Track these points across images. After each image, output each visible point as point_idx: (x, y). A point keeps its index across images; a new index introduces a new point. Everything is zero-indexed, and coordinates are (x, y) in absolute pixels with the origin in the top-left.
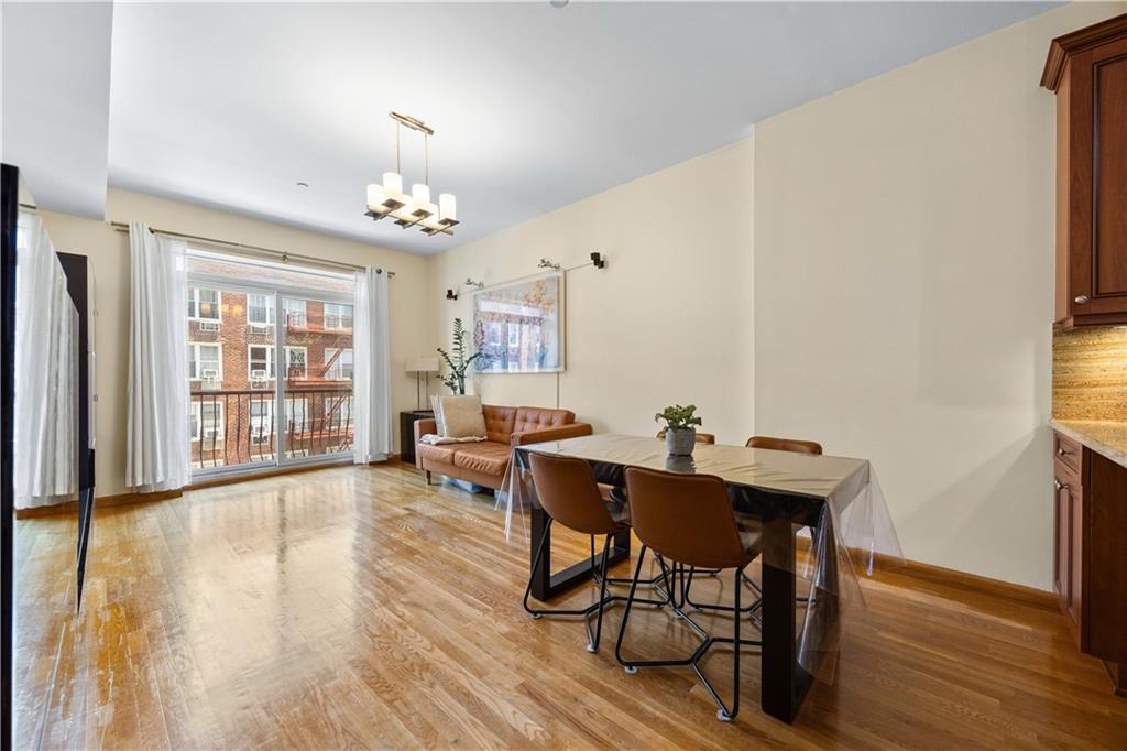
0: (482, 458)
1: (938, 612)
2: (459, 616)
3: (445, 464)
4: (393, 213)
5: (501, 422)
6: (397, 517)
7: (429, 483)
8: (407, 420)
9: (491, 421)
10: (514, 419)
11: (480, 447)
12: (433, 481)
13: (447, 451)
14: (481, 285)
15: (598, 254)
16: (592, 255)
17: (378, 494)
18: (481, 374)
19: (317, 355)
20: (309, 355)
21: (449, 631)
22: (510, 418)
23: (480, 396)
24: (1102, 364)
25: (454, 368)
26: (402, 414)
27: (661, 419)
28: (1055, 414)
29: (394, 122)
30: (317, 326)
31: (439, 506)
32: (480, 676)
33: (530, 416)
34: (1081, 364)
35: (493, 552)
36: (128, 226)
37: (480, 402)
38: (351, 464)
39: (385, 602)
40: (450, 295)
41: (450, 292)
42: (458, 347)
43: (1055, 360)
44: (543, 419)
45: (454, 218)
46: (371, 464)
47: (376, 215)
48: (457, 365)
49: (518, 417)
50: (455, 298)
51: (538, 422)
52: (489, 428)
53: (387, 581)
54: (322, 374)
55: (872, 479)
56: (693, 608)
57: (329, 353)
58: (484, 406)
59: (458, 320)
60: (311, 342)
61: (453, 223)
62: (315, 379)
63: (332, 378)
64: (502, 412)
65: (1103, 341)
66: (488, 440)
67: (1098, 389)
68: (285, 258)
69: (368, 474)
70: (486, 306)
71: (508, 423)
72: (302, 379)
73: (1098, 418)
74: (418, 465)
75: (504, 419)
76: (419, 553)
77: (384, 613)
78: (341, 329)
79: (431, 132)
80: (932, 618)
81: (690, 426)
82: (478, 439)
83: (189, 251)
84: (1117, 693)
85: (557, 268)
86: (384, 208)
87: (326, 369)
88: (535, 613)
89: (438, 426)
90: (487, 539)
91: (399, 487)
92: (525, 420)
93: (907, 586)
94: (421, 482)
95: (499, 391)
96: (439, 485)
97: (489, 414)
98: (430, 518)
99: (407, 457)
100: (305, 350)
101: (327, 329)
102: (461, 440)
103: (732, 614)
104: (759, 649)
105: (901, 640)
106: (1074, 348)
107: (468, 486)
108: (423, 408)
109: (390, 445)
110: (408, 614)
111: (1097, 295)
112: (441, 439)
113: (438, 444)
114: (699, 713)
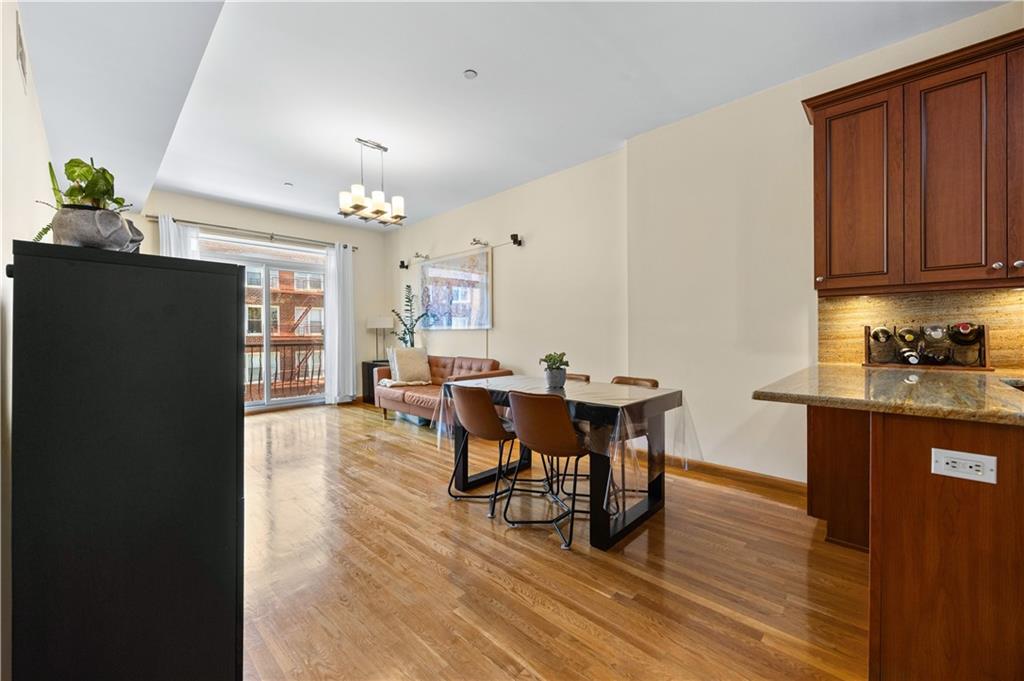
0: (425, 396)
1: (737, 499)
2: (404, 499)
3: (397, 402)
4: (359, 213)
5: (442, 370)
6: (360, 441)
7: (386, 418)
8: (367, 368)
9: (435, 369)
10: (453, 366)
11: (425, 389)
12: (388, 417)
13: (399, 392)
14: (427, 257)
15: (516, 236)
16: (512, 236)
17: (345, 426)
18: (428, 330)
19: (287, 313)
20: (281, 314)
21: (397, 506)
22: (449, 366)
23: (425, 348)
24: (849, 323)
25: (405, 325)
26: (364, 363)
27: (543, 363)
28: (820, 358)
29: (359, 144)
30: (288, 287)
31: (392, 434)
32: (415, 528)
33: (465, 364)
34: (835, 323)
35: (432, 464)
36: (157, 218)
37: (426, 353)
38: (323, 404)
39: (354, 491)
40: (403, 265)
41: (402, 263)
42: (409, 308)
43: (820, 320)
44: (475, 367)
45: (402, 214)
46: (339, 404)
47: (346, 214)
48: (408, 323)
49: (456, 365)
50: (407, 267)
51: (470, 369)
52: (433, 375)
53: (355, 479)
54: (293, 330)
55: (683, 403)
56: (566, 496)
57: (299, 311)
58: (429, 357)
59: (409, 287)
60: (282, 301)
61: (401, 218)
62: (286, 335)
63: (301, 334)
64: (443, 361)
65: (849, 307)
66: (433, 384)
67: (845, 340)
68: (272, 238)
69: (336, 412)
70: (432, 273)
71: (448, 370)
72: (275, 334)
73: (845, 361)
74: (377, 405)
75: (445, 367)
76: (376, 463)
77: (352, 496)
78: (309, 289)
79: (385, 150)
80: (732, 502)
81: (562, 367)
82: (424, 383)
83: (201, 235)
84: (827, 540)
85: (486, 245)
86: (352, 210)
87: (297, 325)
88: (456, 497)
89: (393, 372)
90: (427, 455)
91: (361, 421)
92: (461, 367)
93: (726, 485)
94: (378, 418)
95: (441, 344)
96: (394, 420)
97: (433, 363)
98: (386, 442)
99: (368, 399)
100: (278, 308)
101: (297, 289)
102: (411, 383)
103: (573, 477)
104: (588, 499)
105: (703, 514)
106: (832, 312)
107: (415, 419)
108: (381, 358)
109: (355, 390)
110: (369, 497)
111: (830, 276)
112: (394, 383)
113: (392, 387)
114: (550, 546)
